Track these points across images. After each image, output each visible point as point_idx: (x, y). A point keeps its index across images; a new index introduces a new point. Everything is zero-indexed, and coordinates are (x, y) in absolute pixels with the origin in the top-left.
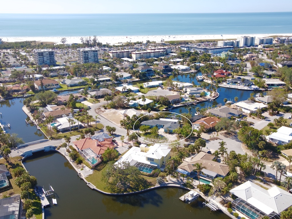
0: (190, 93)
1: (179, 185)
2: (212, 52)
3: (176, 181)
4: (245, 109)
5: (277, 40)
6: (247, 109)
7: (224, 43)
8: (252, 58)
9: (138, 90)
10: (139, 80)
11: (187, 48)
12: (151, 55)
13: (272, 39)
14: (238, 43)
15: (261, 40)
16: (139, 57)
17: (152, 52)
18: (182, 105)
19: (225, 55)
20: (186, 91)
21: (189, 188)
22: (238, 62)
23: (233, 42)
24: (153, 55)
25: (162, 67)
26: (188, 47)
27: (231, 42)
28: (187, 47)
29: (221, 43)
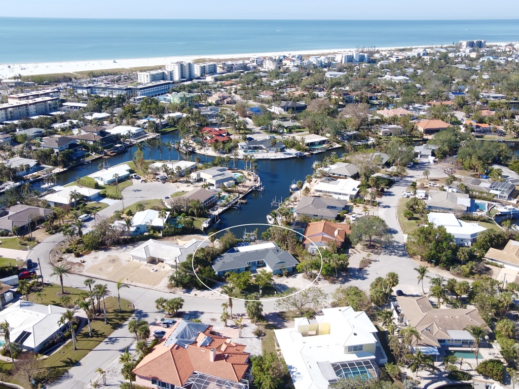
0: (216, 181)
1: (441, 381)
2: (142, 95)
3: (430, 375)
4: (336, 193)
5: (221, 66)
6: (340, 194)
7: (150, 75)
8: (225, 100)
9: (99, 193)
10: (65, 169)
11: (89, 89)
12: (31, 111)
13: (215, 65)
14: (171, 73)
15: (202, 67)
16: (4, 116)
17: (30, 104)
18: (224, 208)
19: (181, 98)
20: (199, 178)
21: (465, 380)
22: (214, 110)
23: (163, 73)
24: (35, 110)
25: (96, 134)
26: (90, 87)
27: (161, 74)
28: (87, 88)
29: (146, 76)
